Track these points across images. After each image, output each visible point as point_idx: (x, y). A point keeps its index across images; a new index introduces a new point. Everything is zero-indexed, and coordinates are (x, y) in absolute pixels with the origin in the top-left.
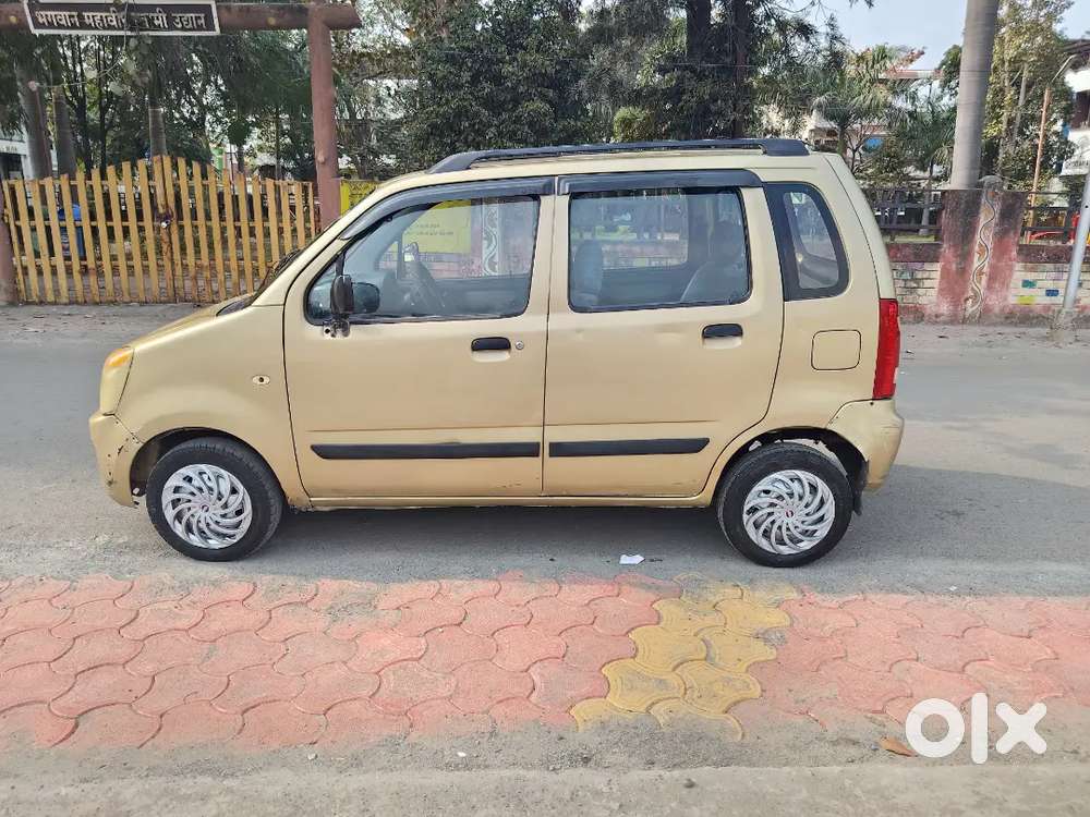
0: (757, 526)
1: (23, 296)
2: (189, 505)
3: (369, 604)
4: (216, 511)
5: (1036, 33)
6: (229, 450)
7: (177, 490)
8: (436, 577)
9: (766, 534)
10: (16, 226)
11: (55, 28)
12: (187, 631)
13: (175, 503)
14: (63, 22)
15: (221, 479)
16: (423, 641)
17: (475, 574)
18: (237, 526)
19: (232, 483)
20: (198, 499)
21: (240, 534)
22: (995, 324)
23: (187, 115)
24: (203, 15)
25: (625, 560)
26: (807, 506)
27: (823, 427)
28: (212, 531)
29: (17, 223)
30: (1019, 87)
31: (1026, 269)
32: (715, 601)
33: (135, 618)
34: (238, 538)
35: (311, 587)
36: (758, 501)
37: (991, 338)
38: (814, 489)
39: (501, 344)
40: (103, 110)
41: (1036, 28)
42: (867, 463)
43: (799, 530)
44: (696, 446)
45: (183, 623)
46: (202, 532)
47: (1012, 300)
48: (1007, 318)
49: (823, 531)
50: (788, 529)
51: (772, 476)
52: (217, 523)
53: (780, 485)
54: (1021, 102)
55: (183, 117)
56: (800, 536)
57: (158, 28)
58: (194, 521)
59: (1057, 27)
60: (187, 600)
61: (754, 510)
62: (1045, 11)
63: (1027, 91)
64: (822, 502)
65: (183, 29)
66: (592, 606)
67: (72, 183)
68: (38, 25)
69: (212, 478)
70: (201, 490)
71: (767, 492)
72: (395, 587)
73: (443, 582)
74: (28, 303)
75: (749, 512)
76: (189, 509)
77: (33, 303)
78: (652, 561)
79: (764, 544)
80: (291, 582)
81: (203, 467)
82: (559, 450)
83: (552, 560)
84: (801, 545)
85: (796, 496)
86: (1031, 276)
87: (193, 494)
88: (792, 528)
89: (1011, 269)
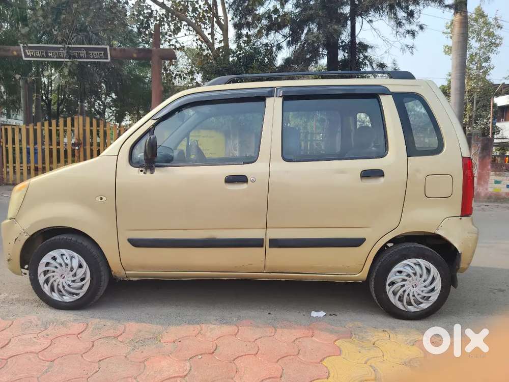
0: (395, 293)
1: (5, 181)
2: (53, 274)
3: (156, 338)
4: (69, 278)
5: (479, 80)
6: (80, 241)
7: (47, 264)
8: (198, 323)
9: (401, 299)
10: (5, 147)
11: (34, 57)
12: (37, 354)
13: (46, 273)
14: (38, 55)
15: (73, 259)
16: (188, 364)
17: (223, 321)
18: (81, 288)
19: (79, 261)
20: (59, 271)
21: (82, 293)
22: (482, 202)
23: (97, 109)
24: (103, 52)
25: (314, 314)
26: (425, 281)
27: (433, 232)
28: (66, 291)
29: (7, 146)
30: (473, 103)
31: (496, 175)
32: (374, 341)
33: (7, 344)
34: (81, 295)
35: (121, 327)
36: (395, 277)
37: (482, 207)
38: (428, 271)
39: (242, 179)
40: (59, 105)
41: (478, 78)
42: (460, 255)
43: (420, 296)
44: (357, 242)
45: (37, 348)
46: (60, 291)
47: (490, 190)
48: (488, 199)
49: (434, 297)
50: (414, 296)
51: (402, 262)
52: (69, 286)
53: (408, 268)
54: (474, 109)
55: (95, 110)
56: (421, 300)
57: (82, 58)
58: (55, 284)
59: (488, 78)
60: (44, 333)
61: (393, 283)
62: (482, 70)
63: (476, 105)
64: (433, 279)
65: (93, 58)
66: (297, 342)
67: (35, 127)
68: (26, 56)
69: (68, 258)
70: (61, 265)
71: (400, 272)
72: (172, 329)
73: (203, 326)
74: (7, 184)
75: (389, 285)
76: (53, 276)
77: (10, 184)
78: (331, 315)
79: (399, 305)
80: (109, 323)
81: (63, 251)
82: (276, 243)
83: (269, 314)
84: (421, 305)
85: (418, 275)
86: (498, 178)
87: (56, 267)
88: (416, 295)
89: (488, 175)
